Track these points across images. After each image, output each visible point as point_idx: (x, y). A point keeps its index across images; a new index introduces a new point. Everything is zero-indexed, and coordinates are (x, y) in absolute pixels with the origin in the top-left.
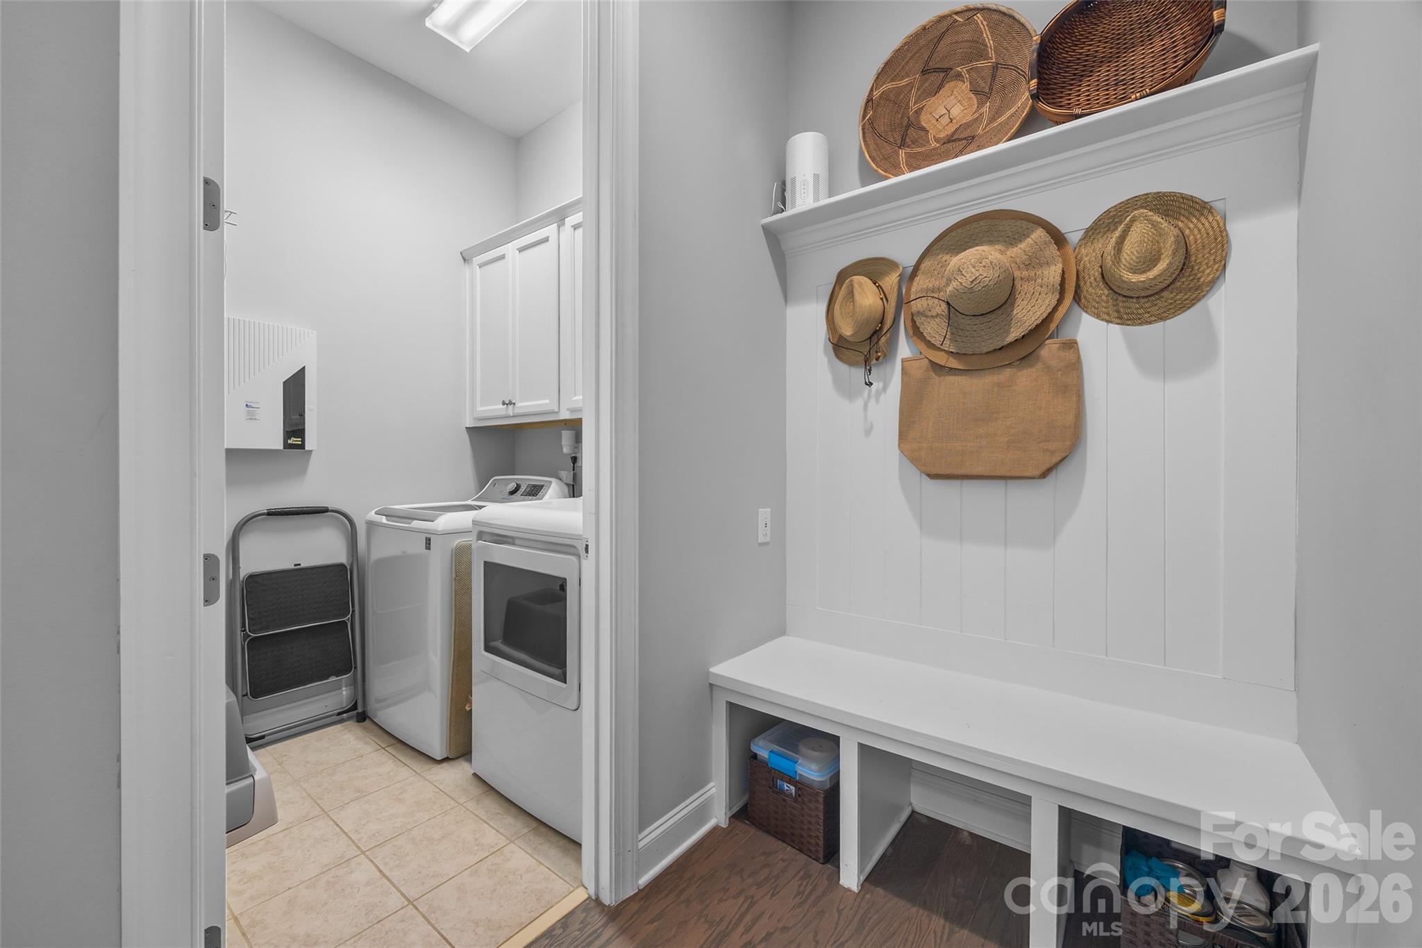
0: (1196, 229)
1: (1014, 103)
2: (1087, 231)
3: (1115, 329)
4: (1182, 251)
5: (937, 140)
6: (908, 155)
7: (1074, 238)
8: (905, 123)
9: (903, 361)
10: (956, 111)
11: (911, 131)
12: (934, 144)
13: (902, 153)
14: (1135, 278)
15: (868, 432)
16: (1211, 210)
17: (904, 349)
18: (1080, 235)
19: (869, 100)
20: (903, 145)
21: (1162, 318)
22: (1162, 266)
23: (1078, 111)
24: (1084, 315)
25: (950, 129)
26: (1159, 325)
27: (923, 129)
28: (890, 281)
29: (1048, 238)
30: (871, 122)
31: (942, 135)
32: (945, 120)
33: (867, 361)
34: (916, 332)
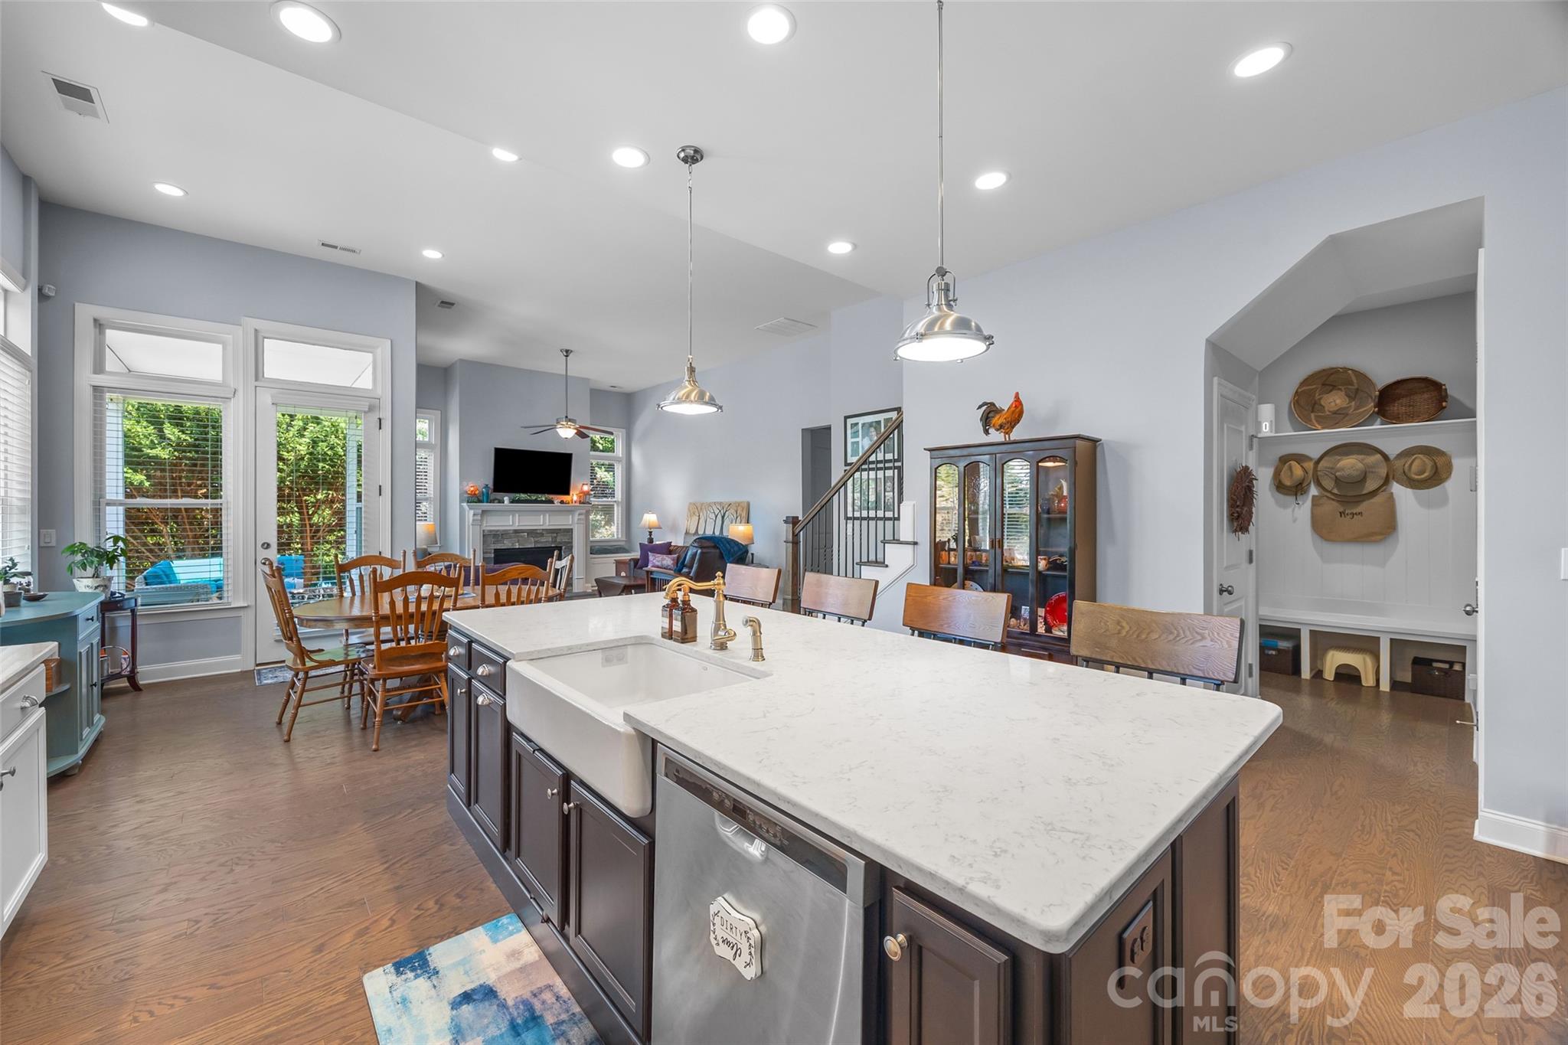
0: (1440, 461)
1: (1366, 406)
2: (1398, 455)
3: (1409, 490)
4: (1435, 469)
5: (1330, 412)
6: (1316, 416)
7: (1392, 457)
8: (1313, 402)
9: (1314, 496)
10: (1338, 401)
11: (1317, 406)
12: (1328, 413)
13: (1313, 415)
14: (1416, 477)
15: (1295, 521)
16: (1446, 455)
17: (1314, 491)
18: (1395, 456)
19: (1297, 392)
20: (1312, 412)
21: (1428, 488)
22: (1426, 474)
23: (1394, 422)
24: (1395, 483)
25: (1336, 409)
26: (1427, 490)
27: (1321, 405)
28: (1309, 465)
29: (1382, 459)
30: (1297, 401)
31: (1331, 410)
32: (1333, 404)
33: (1296, 495)
34: (1319, 484)
